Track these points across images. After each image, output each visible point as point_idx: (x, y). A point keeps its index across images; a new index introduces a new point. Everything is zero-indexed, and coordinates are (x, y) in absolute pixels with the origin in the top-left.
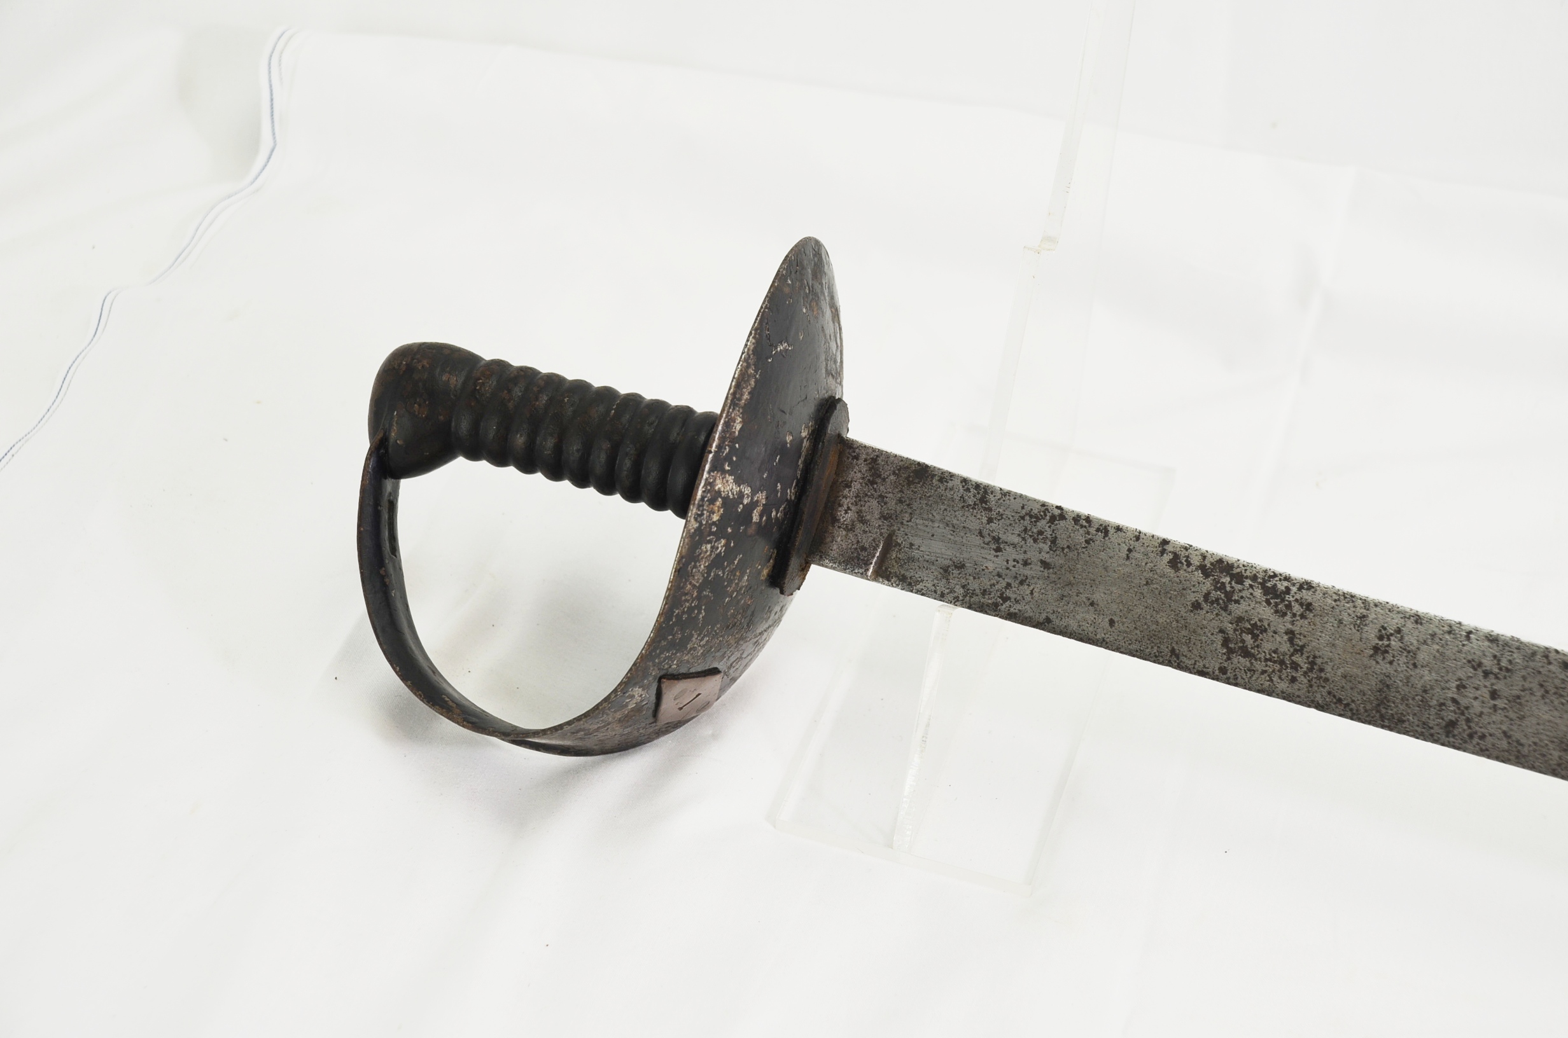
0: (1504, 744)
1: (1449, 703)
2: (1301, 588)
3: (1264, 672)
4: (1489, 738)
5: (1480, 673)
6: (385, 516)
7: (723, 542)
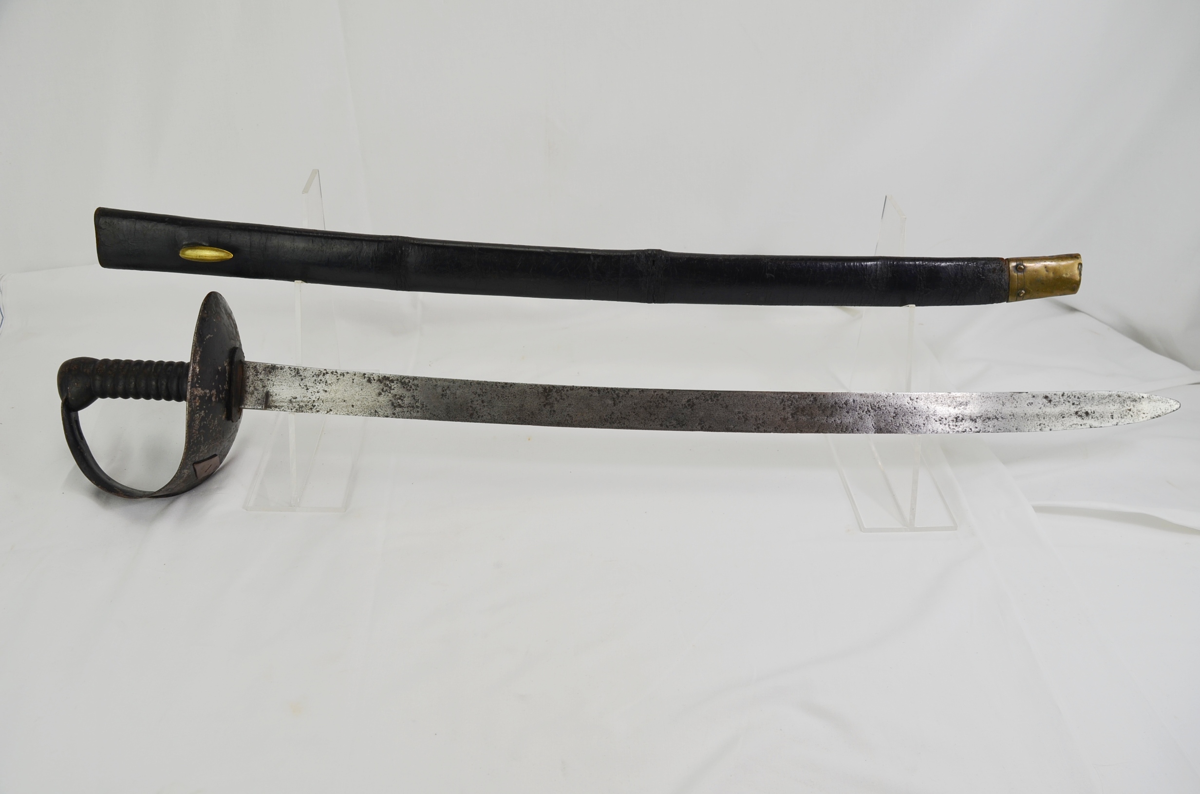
0: (489, 417)
1: (470, 408)
2: (414, 380)
3: (408, 411)
4: (484, 416)
5: (477, 395)
6: (75, 426)
7: (203, 412)
